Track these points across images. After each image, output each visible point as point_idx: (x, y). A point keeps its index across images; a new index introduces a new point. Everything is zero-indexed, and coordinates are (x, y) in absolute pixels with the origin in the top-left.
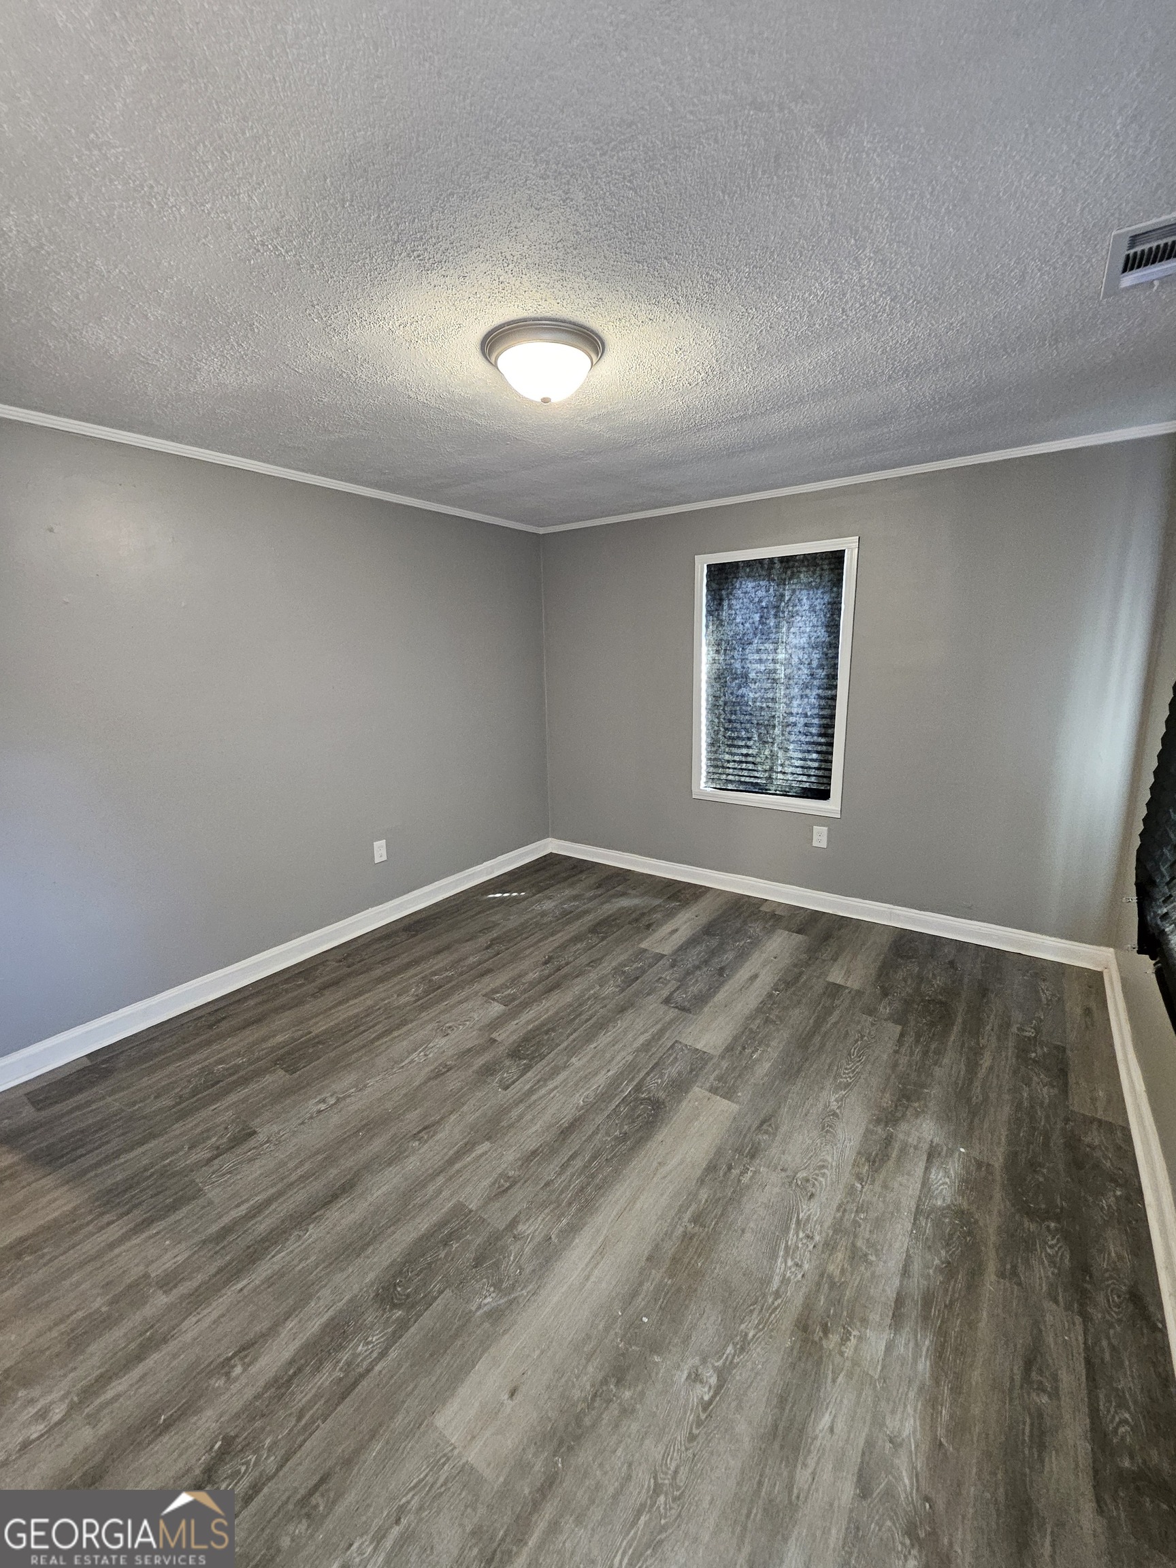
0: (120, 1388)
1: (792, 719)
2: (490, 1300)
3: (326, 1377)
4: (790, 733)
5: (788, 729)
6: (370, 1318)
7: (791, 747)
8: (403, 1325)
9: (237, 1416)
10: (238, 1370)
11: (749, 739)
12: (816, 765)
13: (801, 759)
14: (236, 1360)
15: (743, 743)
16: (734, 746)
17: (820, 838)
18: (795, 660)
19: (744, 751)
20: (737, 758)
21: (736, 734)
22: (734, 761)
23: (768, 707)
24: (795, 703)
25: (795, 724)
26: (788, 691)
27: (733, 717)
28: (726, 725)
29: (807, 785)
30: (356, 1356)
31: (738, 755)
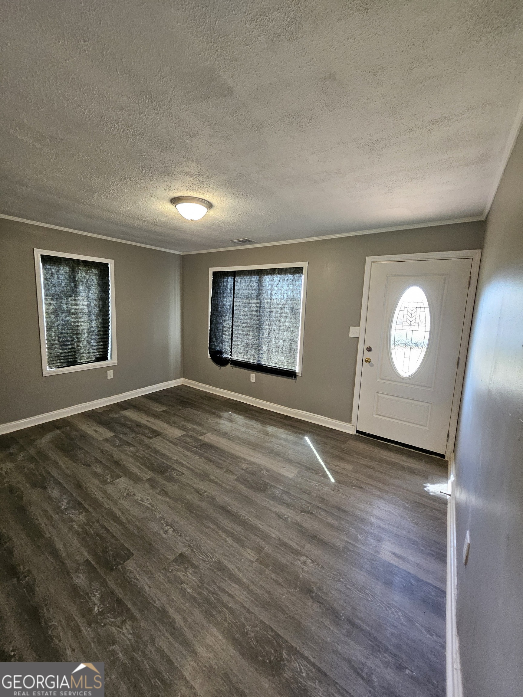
0: (295, 544)
1: (93, 329)
2: (264, 472)
3: (285, 497)
4: (91, 336)
5: (91, 334)
6: (270, 492)
7: (92, 341)
8: (271, 486)
9: (296, 512)
10: (286, 516)
11: (72, 341)
12: (102, 347)
13: (96, 346)
14: (284, 518)
15: (69, 343)
16: (64, 345)
17: (110, 375)
18: (92, 304)
19: (70, 347)
20: (66, 351)
21: (65, 339)
22: (65, 353)
23: (81, 325)
24: (94, 322)
25: (94, 331)
26: (90, 318)
27: (63, 331)
28: (60, 336)
29: (98, 356)
30: (279, 493)
31: (66, 349)
